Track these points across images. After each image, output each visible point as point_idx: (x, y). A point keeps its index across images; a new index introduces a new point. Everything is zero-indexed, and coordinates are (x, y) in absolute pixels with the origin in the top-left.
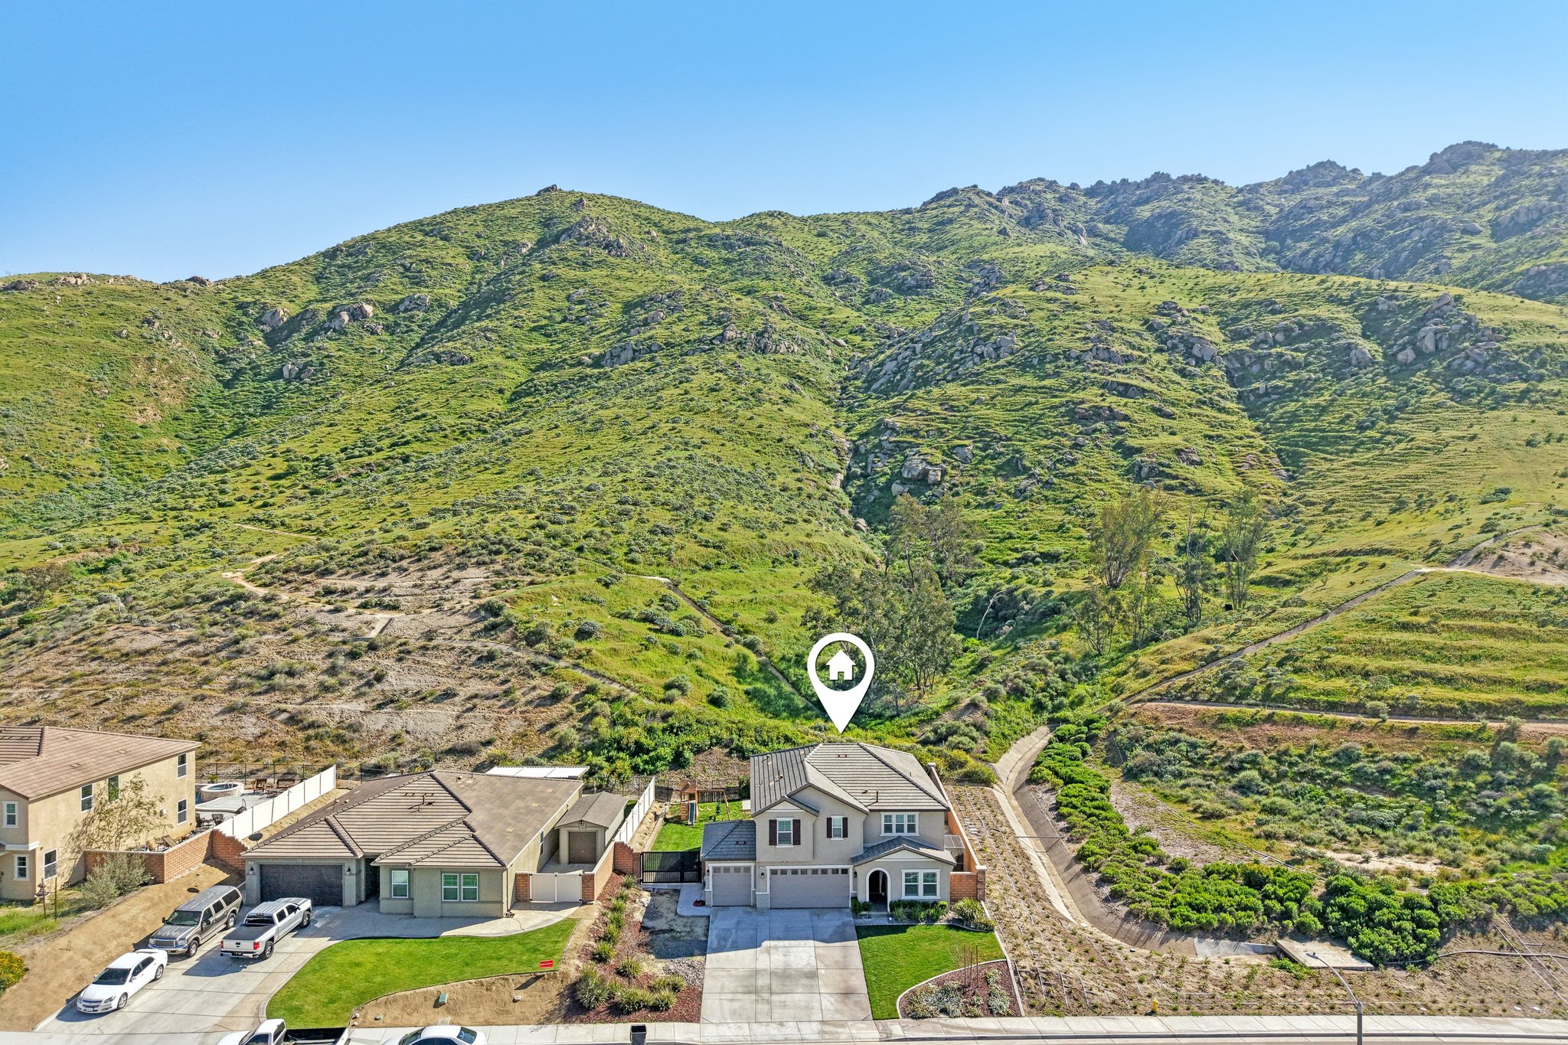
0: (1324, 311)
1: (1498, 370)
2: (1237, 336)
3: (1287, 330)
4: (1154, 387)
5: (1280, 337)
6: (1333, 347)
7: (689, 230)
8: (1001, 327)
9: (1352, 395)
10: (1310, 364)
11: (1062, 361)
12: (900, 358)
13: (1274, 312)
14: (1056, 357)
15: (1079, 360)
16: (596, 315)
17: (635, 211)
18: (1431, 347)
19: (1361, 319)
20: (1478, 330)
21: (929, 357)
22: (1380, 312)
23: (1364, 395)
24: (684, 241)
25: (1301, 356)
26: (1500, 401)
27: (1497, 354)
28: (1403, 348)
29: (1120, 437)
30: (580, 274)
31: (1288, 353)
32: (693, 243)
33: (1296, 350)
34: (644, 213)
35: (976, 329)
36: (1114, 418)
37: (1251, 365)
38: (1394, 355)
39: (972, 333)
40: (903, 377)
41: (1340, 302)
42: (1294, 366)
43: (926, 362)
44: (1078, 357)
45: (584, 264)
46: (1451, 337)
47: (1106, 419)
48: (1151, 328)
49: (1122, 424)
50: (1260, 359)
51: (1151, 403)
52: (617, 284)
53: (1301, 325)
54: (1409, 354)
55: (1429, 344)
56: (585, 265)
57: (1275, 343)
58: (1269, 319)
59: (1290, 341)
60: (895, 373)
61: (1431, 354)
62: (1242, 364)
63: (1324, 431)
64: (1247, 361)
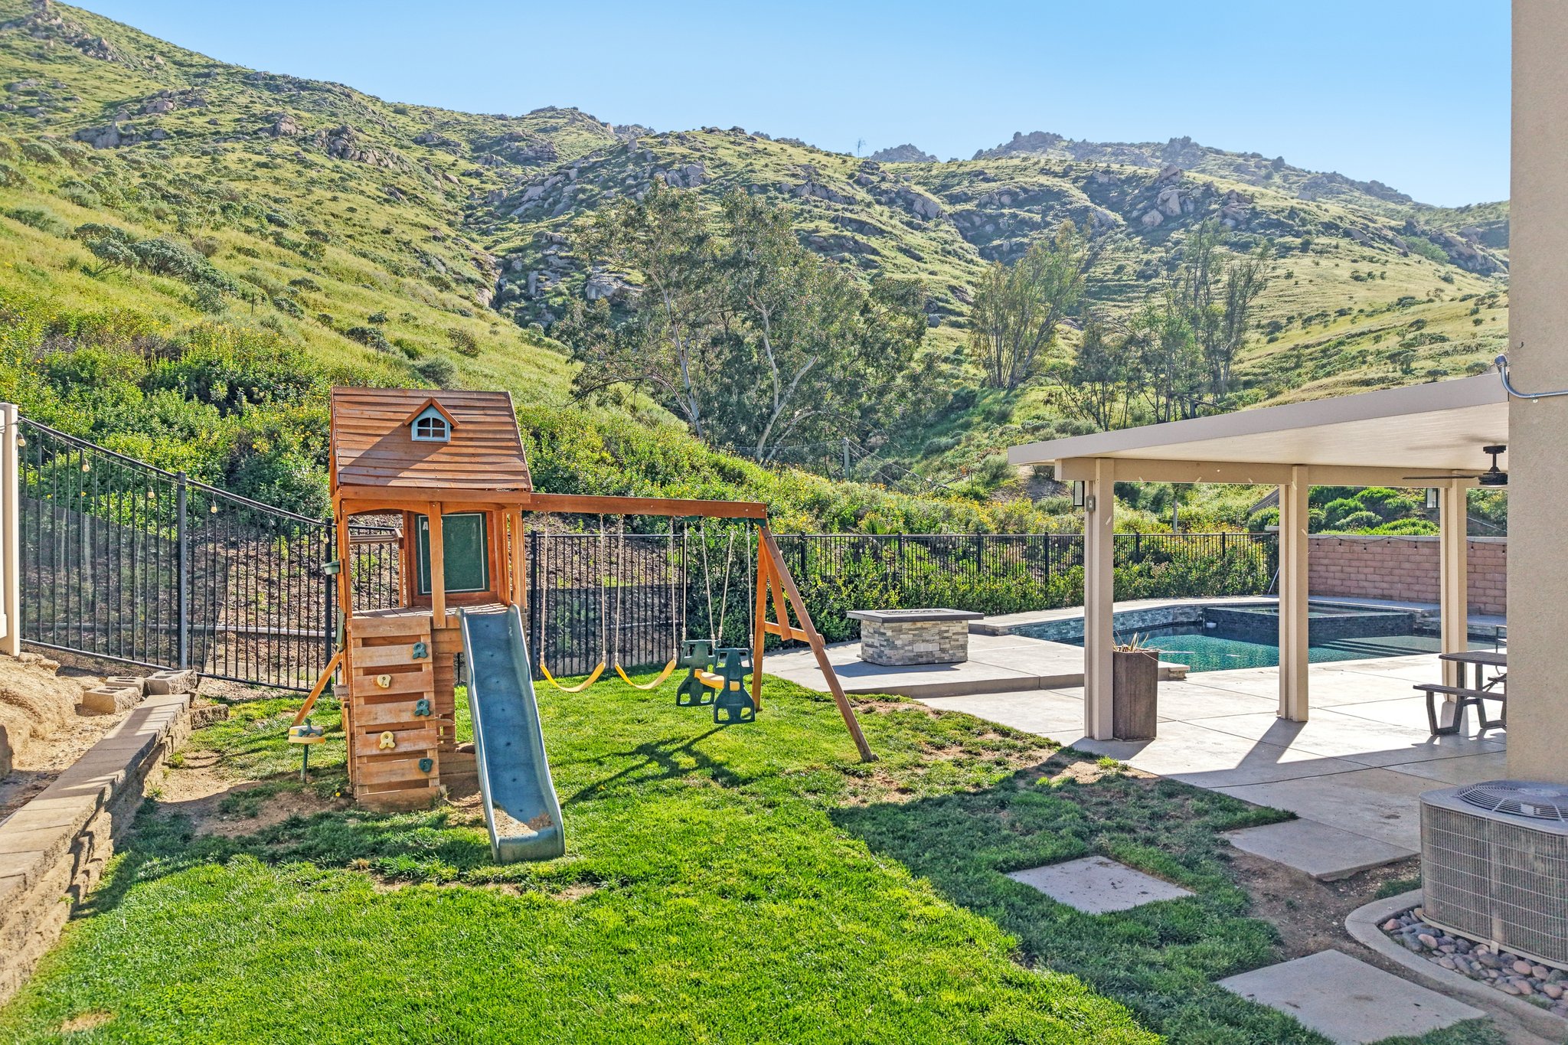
0: (1043, 180)
1: (1262, 226)
2: (953, 200)
3: (1009, 193)
4: (889, 229)
5: (1006, 199)
6: (1068, 210)
7: (215, 66)
8: (684, 156)
9: (1114, 250)
10: (1048, 224)
11: (773, 193)
12: (548, 184)
13: (987, 180)
14: (764, 189)
15: (794, 193)
16: (56, 108)
17: (133, 35)
18: (1177, 210)
19: (1084, 189)
20: (1220, 196)
21: (591, 182)
22: (1100, 185)
23: (1127, 250)
24: (207, 75)
25: (1037, 218)
26: (1285, 251)
27: (1255, 214)
28: (1145, 211)
29: (875, 271)
30: (33, 66)
31: (1022, 214)
32: (219, 78)
33: (1029, 211)
34: (144, 40)
35: (649, 156)
36: (861, 252)
37: (983, 225)
38: (1138, 219)
39: (645, 160)
40: (556, 202)
41: (1055, 175)
42: (1035, 226)
43: (589, 187)
44: (791, 191)
45: (40, 56)
46: (1196, 201)
47: (851, 251)
48: (858, 182)
49: (872, 257)
50: (993, 219)
51: (894, 243)
52: (97, 83)
53: (1025, 191)
54: (1153, 217)
55: (1174, 206)
56: (41, 58)
57: (1003, 206)
58: (985, 186)
59: (1016, 203)
60: (545, 199)
61: (1178, 217)
62: (973, 223)
63: (1101, 281)
64: (977, 220)
